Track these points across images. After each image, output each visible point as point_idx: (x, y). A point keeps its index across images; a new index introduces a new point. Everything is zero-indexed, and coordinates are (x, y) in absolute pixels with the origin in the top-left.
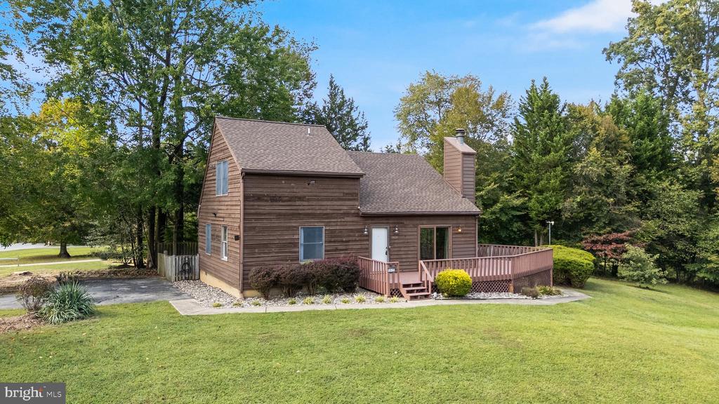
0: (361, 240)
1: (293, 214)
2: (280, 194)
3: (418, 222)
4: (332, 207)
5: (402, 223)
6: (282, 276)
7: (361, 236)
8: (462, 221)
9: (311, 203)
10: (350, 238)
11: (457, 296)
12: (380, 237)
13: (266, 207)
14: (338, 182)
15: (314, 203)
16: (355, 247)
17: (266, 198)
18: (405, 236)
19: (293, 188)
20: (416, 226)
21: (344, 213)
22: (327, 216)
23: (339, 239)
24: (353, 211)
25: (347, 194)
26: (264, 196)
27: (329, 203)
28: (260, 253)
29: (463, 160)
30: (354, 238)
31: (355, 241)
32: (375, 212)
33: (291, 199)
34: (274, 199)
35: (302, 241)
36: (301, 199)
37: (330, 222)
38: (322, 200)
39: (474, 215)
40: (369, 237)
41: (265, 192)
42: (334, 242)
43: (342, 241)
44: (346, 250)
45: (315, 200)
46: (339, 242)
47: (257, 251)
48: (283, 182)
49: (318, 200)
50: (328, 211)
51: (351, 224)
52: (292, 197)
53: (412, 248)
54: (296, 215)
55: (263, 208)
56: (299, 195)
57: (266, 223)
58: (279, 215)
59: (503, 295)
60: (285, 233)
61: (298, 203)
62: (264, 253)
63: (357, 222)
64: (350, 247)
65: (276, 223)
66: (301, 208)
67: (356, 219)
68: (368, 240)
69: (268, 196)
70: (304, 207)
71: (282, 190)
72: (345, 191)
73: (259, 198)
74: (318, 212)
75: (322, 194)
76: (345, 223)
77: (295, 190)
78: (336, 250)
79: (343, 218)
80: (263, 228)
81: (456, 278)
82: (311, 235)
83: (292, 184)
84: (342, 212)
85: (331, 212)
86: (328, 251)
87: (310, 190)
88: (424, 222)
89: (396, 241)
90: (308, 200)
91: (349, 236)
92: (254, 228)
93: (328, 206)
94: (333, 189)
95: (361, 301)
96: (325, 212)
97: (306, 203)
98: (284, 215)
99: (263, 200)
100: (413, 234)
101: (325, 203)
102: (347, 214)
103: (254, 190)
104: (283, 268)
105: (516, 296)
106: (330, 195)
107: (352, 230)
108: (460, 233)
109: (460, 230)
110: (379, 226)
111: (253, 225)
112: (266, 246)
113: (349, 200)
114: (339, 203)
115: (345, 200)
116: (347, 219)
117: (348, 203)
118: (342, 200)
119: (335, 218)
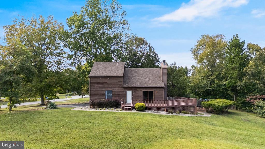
0: (123, 94)
1: (103, 87)
3: (142, 89)
5: (136, 90)
8: (158, 89)
9: (108, 84)
10: (120, 94)
12: (129, 94)
13: (96, 85)
14: (116, 78)
15: (109, 84)
16: (121, 96)
18: (138, 93)
21: (118, 87)
23: (117, 94)
24: (121, 86)
25: (119, 81)
27: (114, 84)
28: (95, 97)
30: (121, 94)
32: (129, 86)
33: (103, 83)
34: (98, 83)
35: (106, 94)
36: (105, 83)
37: (114, 89)
38: (112, 83)
39: (163, 87)
42: (115, 94)
44: (119, 97)
47: (94, 96)
48: (101, 79)
51: (120, 90)
53: (140, 97)
54: (105, 87)
56: (105, 82)
57: (96, 89)
59: (163, 112)
60: (101, 92)
63: (122, 89)
64: (120, 96)
65: (99, 89)
68: (125, 94)
69: (97, 82)
70: (106, 85)
71: (100, 81)
73: (94, 83)
74: (110, 86)
75: (112, 82)
78: (116, 97)
80: (96, 90)
82: (109, 92)
83: (103, 79)
85: (114, 86)
86: (113, 97)
87: (108, 81)
88: (144, 89)
89: (134, 95)
90: (108, 83)
91: (119, 93)
92: (93, 90)
93: (113, 85)
94: (115, 80)
98: (101, 87)
100: (141, 93)
101: (112, 84)
102: (119, 87)
103: (93, 81)
104: (102, 100)
106: (114, 82)
107: (120, 91)
108: (157, 93)
110: (129, 90)
112: (96, 95)
113: (120, 83)
114: (116, 84)
115: (118, 83)
116: (119, 88)
117: (119, 84)
118: (117, 83)
119: (116, 88)
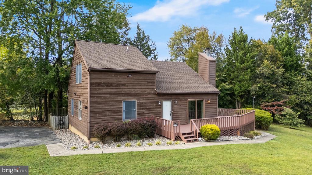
0: (157, 108)
1: (119, 94)
2: (111, 82)
3: (187, 98)
4: (141, 90)
5: (179, 98)
6: (113, 130)
7: (157, 105)
8: (210, 97)
9: (129, 88)
10: (151, 107)
11: (212, 139)
12: (167, 106)
13: (103, 90)
14: (144, 76)
15: (131, 87)
16: (153, 112)
17: (103, 85)
18: (181, 105)
19: (119, 79)
20: (186, 100)
22: (139, 94)
23: (145, 107)
24: (152, 92)
25: (149, 82)
26: (102, 83)
27: (139, 87)
28: (99, 116)
29: (209, 64)
30: (153, 107)
31: (154, 108)
32: (164, 92)
33: (118, 85)
34: (108, 85)
35: (124, 109)
36: (123, 85)
37: (140, 98)
38: (135, 86)
39: (216, 94)
40: (161, 106)
41: (103, 81)
42: (142, 109)
43: (147, 109)
44: (149, 113)
45: (131, 86)
46: (144, 109)
47: (97, 115)
48: (113, 75)
49: (133, 86)
50: (139, 92)
51: (151, 99)
52: (118, 84)
53: (184, 112)
54: (122, 95)
55: (102, 90)
56: (122, 83)
57: (103, 99)
58: (111, 95)
59: (236, 137)
60: (115, 104)
61: (121, 87)
62: (102, 116)
63: (154, 98)
64: (151, 112)
65: (109, 99)
66: (123, 90)
67: (154, 96)
68: (161, 108)
69: (104, 83)
70: (125, 89)
71: (112, 80)
72: (149, 81)
73: (99, 85)
74: (133, 92)
75: (135, 82)
76: (148, 99)
77: (120, 80)
78: (144, 113)
79: (147, 96)
81: (212, 130)
82: (129, 105)
83: (118, 77)
84: (146, 92)
85: (141, 92)
86: (139, 114)
87: (128, 80)
88: (191, 97)
89: (176, 108)
90: (127, 86)
91: (150, 106)
92: (96, 102)
93: (138, 89)
94: (142, 80)
95: (159, 144)
96: (137, 92)
97: (126, 88)
98: (114, 94)
99: (102, 86)
100: (185, 104)
101: (137, 87)
102: (149, 94)
103: (96, 80)
104: (113, 125)
105: (242, 138)
106: (140, 83)
107: (152, 103)
108: (209, 103)
109: (209, 102)
110: (166, 100)
111: (95, 100)
112: (103, 112)
114: (145, 87)
115: (148, 86)
116: (149, 96)
117: (150, 87)
118: (146, 85)
119: (142, 96)
